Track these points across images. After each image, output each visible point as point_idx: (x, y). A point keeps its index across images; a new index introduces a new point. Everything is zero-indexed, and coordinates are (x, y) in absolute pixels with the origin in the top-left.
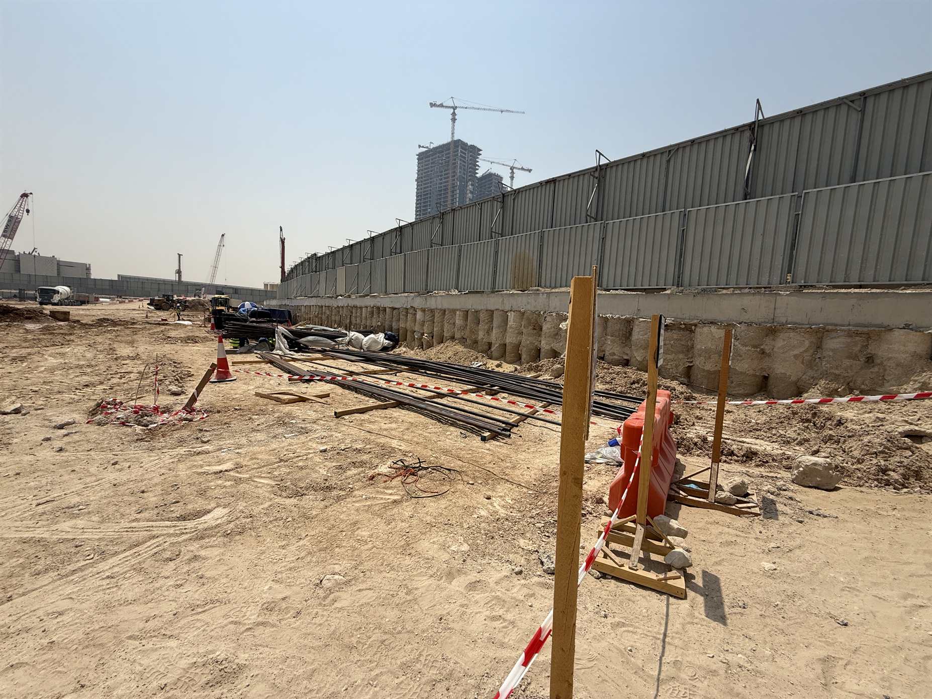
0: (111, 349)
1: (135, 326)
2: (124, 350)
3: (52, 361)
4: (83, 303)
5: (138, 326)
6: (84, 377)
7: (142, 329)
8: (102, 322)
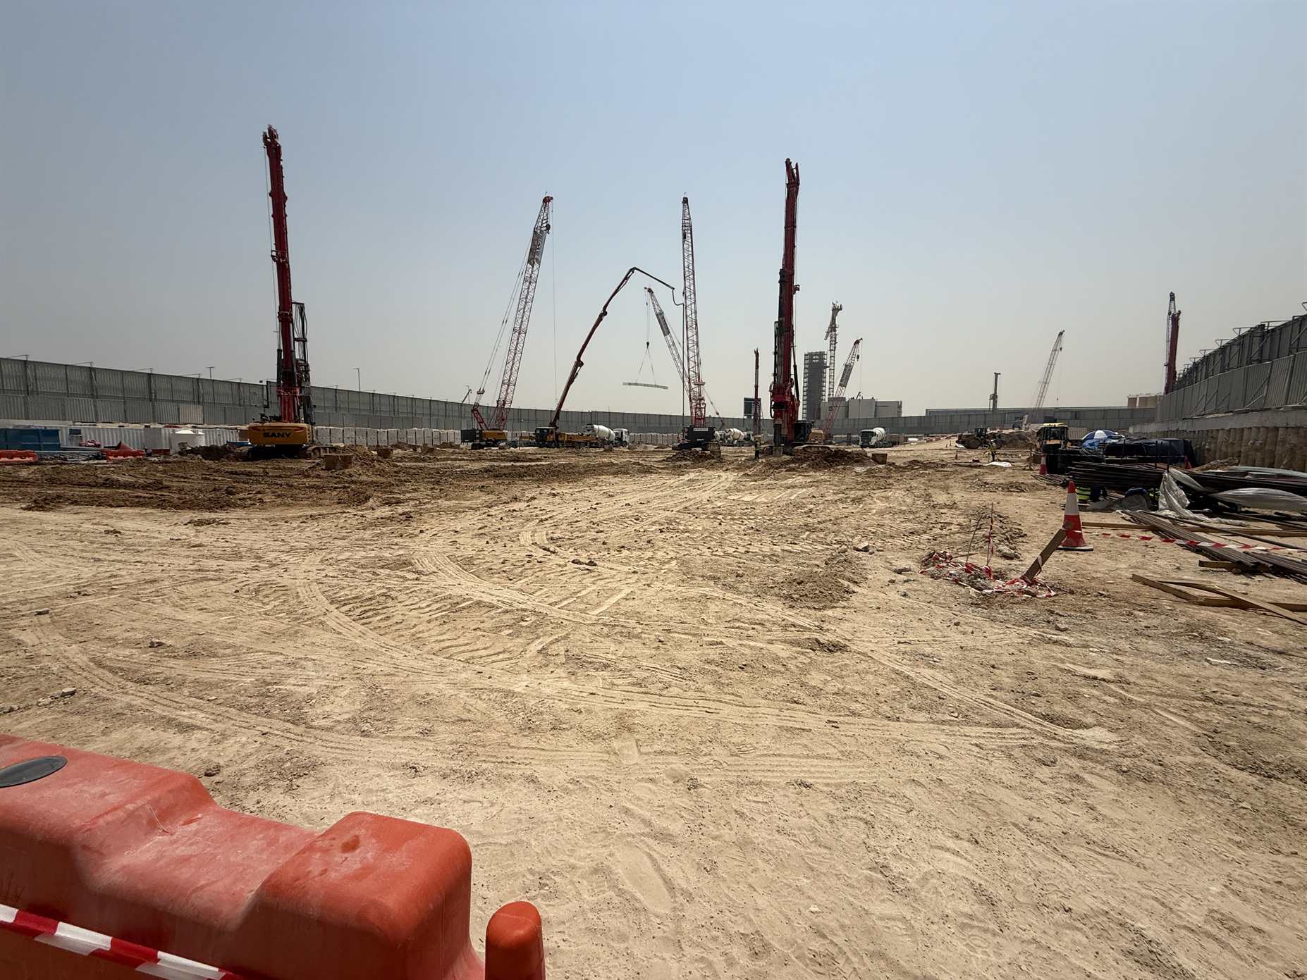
0: (927, 495)
1: (945, 469)
2: (941, 498)
3: (881, 505)
4: (894, 444)
5: (948, 469)
6: (908, 524)
7: (954, 472)
8: (913, 464)
